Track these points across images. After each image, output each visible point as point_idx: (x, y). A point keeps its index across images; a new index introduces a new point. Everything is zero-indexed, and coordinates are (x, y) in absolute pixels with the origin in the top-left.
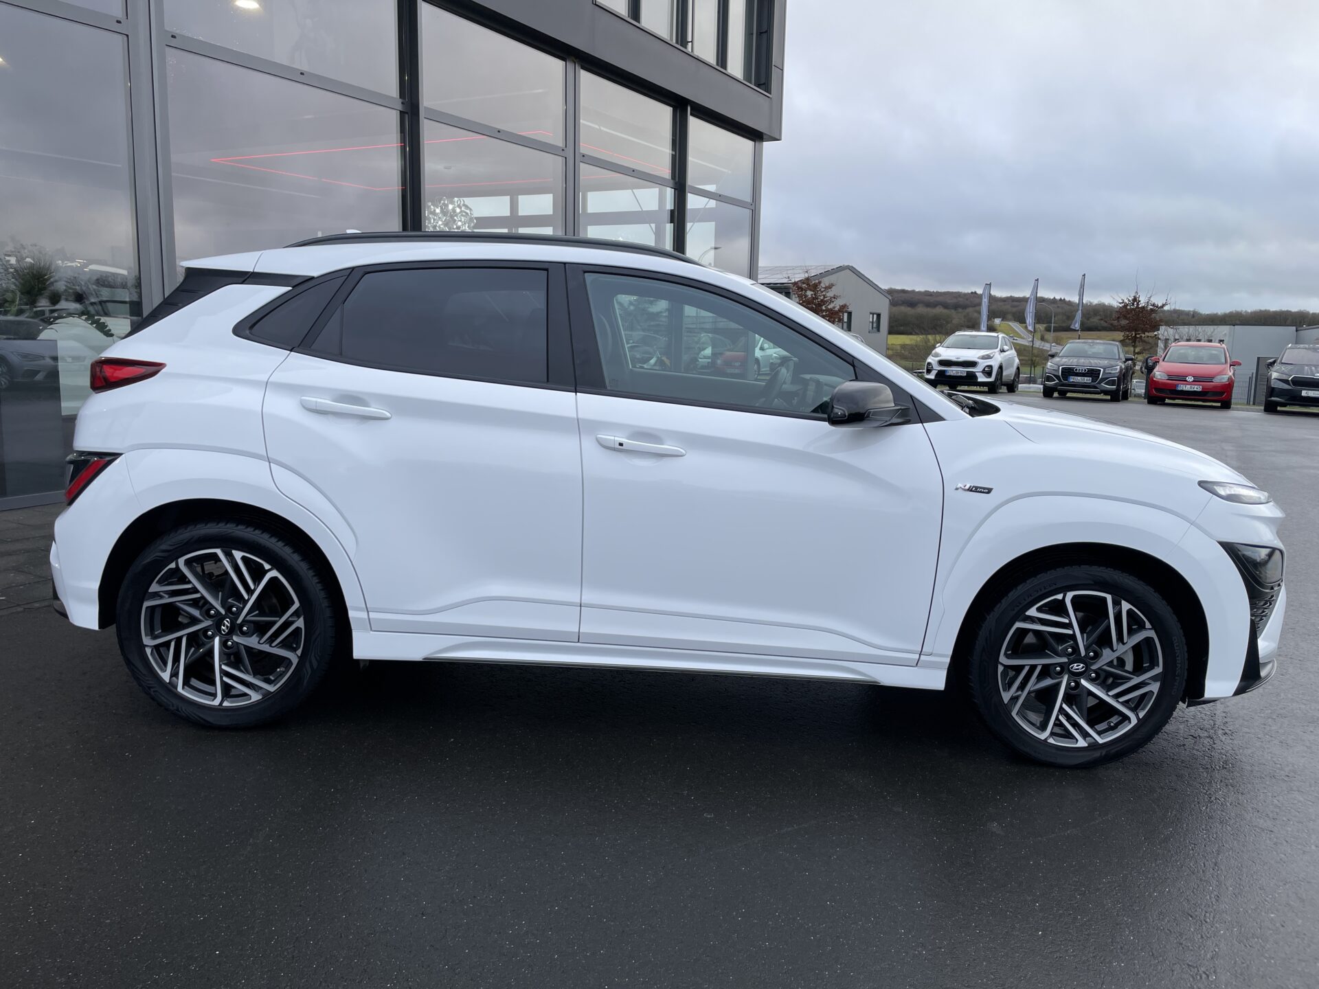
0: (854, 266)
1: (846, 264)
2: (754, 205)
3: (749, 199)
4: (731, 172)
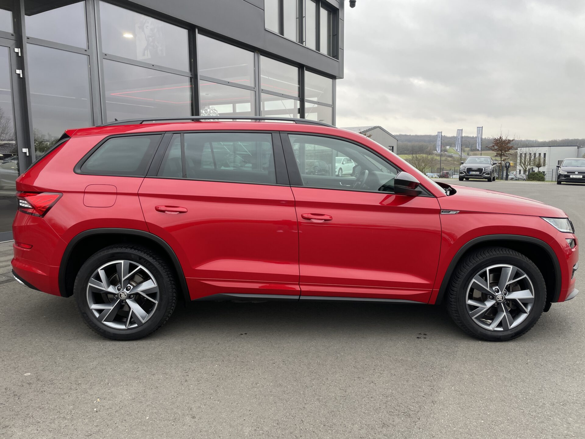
0: (381, 126)
1: (378, 126)
2: (333, 105)
3: (331, 103)
4: (323, 92)
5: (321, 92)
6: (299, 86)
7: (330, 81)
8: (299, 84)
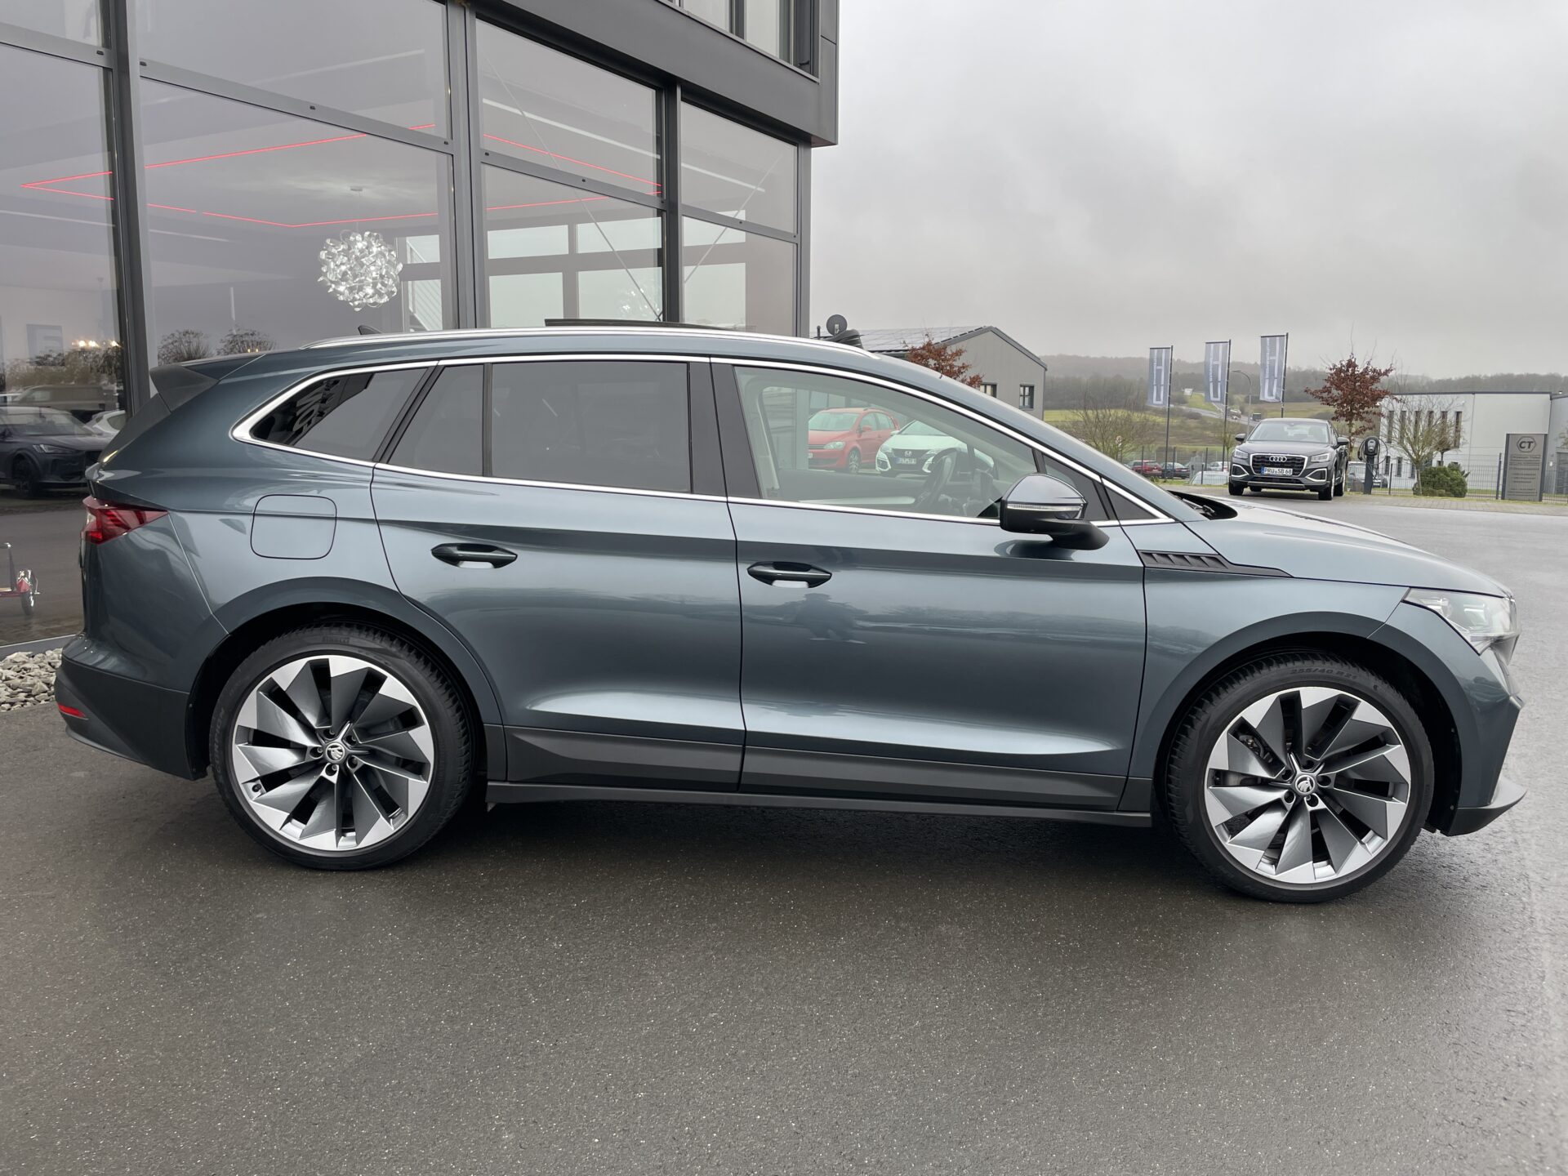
2: (798, 236)
3: (789, 227)
4: (763, 190)
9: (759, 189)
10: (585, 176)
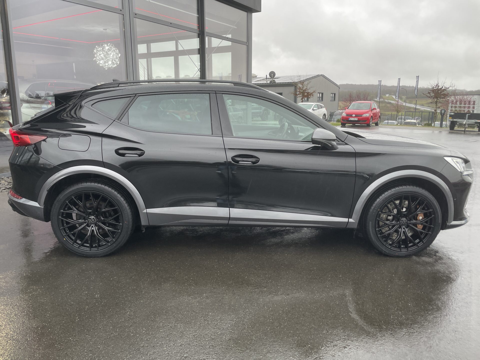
0: (324, 75)
1: (321, 74)
2: (248, 43)
3: (245, 40)
4: (236, 27)
5: (232, 26)
6: (198, 16)
7: (244, 14)
8: (198, 14)
9: (234, 27)
10: (171, 22)
